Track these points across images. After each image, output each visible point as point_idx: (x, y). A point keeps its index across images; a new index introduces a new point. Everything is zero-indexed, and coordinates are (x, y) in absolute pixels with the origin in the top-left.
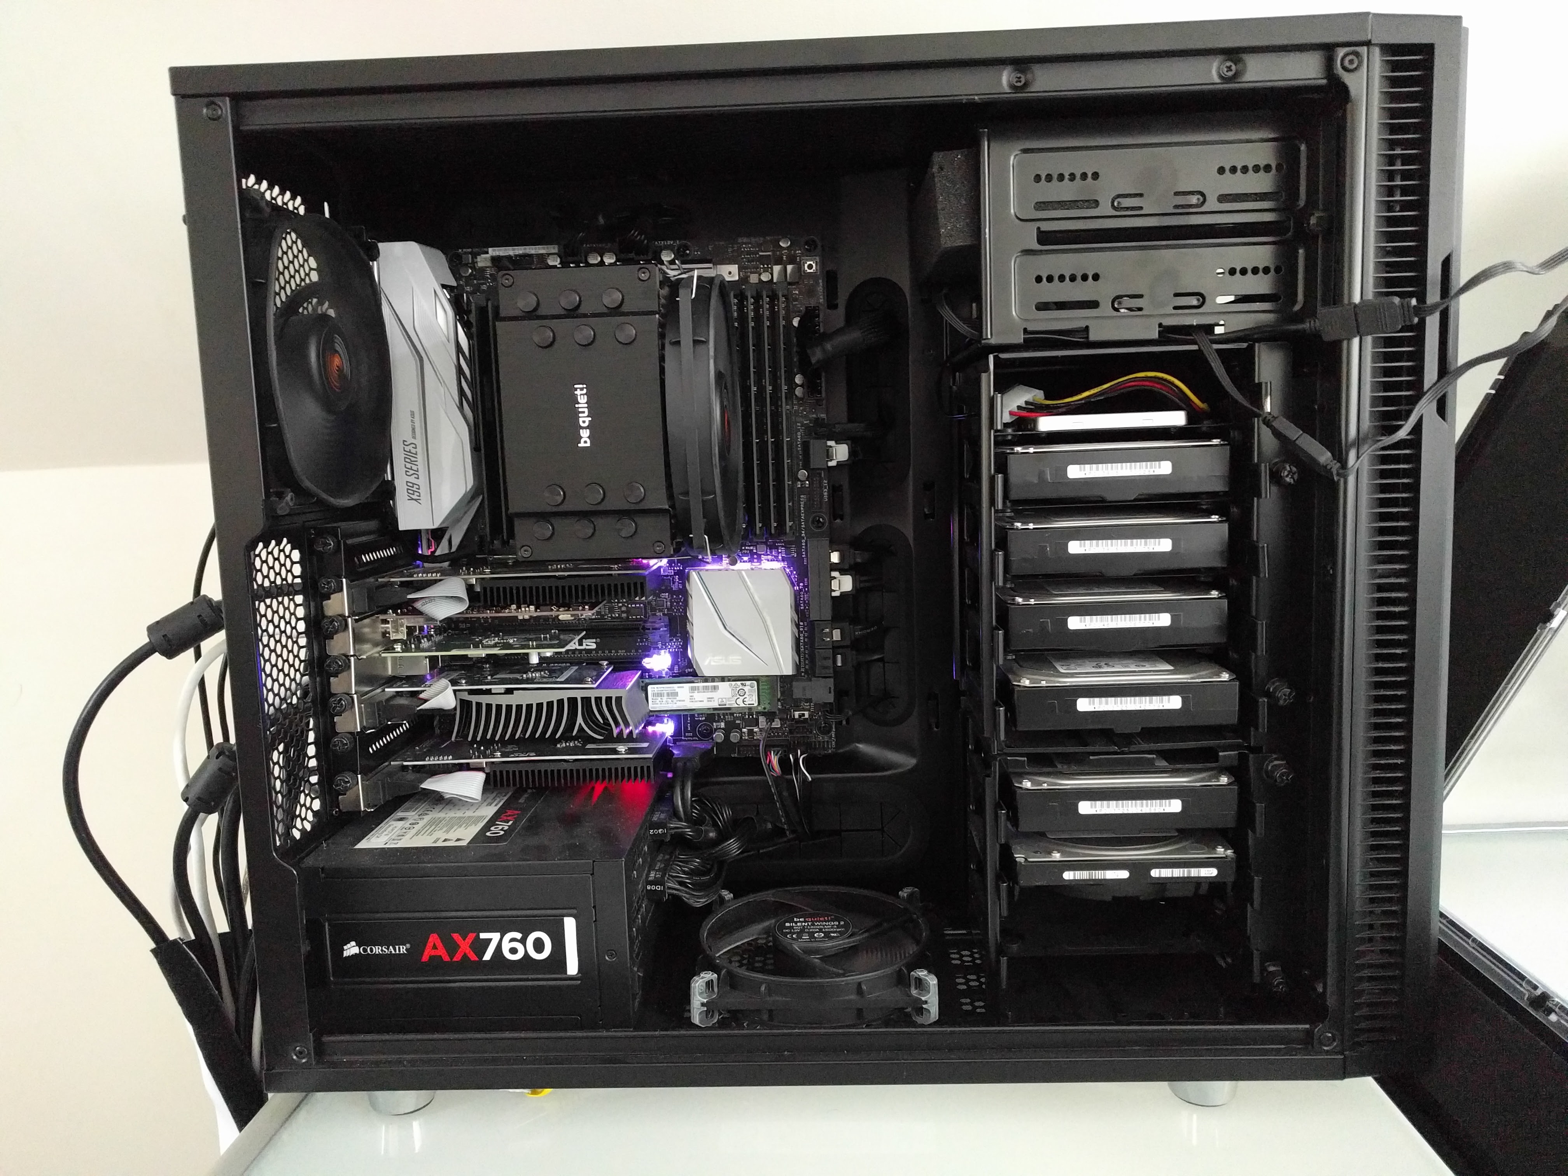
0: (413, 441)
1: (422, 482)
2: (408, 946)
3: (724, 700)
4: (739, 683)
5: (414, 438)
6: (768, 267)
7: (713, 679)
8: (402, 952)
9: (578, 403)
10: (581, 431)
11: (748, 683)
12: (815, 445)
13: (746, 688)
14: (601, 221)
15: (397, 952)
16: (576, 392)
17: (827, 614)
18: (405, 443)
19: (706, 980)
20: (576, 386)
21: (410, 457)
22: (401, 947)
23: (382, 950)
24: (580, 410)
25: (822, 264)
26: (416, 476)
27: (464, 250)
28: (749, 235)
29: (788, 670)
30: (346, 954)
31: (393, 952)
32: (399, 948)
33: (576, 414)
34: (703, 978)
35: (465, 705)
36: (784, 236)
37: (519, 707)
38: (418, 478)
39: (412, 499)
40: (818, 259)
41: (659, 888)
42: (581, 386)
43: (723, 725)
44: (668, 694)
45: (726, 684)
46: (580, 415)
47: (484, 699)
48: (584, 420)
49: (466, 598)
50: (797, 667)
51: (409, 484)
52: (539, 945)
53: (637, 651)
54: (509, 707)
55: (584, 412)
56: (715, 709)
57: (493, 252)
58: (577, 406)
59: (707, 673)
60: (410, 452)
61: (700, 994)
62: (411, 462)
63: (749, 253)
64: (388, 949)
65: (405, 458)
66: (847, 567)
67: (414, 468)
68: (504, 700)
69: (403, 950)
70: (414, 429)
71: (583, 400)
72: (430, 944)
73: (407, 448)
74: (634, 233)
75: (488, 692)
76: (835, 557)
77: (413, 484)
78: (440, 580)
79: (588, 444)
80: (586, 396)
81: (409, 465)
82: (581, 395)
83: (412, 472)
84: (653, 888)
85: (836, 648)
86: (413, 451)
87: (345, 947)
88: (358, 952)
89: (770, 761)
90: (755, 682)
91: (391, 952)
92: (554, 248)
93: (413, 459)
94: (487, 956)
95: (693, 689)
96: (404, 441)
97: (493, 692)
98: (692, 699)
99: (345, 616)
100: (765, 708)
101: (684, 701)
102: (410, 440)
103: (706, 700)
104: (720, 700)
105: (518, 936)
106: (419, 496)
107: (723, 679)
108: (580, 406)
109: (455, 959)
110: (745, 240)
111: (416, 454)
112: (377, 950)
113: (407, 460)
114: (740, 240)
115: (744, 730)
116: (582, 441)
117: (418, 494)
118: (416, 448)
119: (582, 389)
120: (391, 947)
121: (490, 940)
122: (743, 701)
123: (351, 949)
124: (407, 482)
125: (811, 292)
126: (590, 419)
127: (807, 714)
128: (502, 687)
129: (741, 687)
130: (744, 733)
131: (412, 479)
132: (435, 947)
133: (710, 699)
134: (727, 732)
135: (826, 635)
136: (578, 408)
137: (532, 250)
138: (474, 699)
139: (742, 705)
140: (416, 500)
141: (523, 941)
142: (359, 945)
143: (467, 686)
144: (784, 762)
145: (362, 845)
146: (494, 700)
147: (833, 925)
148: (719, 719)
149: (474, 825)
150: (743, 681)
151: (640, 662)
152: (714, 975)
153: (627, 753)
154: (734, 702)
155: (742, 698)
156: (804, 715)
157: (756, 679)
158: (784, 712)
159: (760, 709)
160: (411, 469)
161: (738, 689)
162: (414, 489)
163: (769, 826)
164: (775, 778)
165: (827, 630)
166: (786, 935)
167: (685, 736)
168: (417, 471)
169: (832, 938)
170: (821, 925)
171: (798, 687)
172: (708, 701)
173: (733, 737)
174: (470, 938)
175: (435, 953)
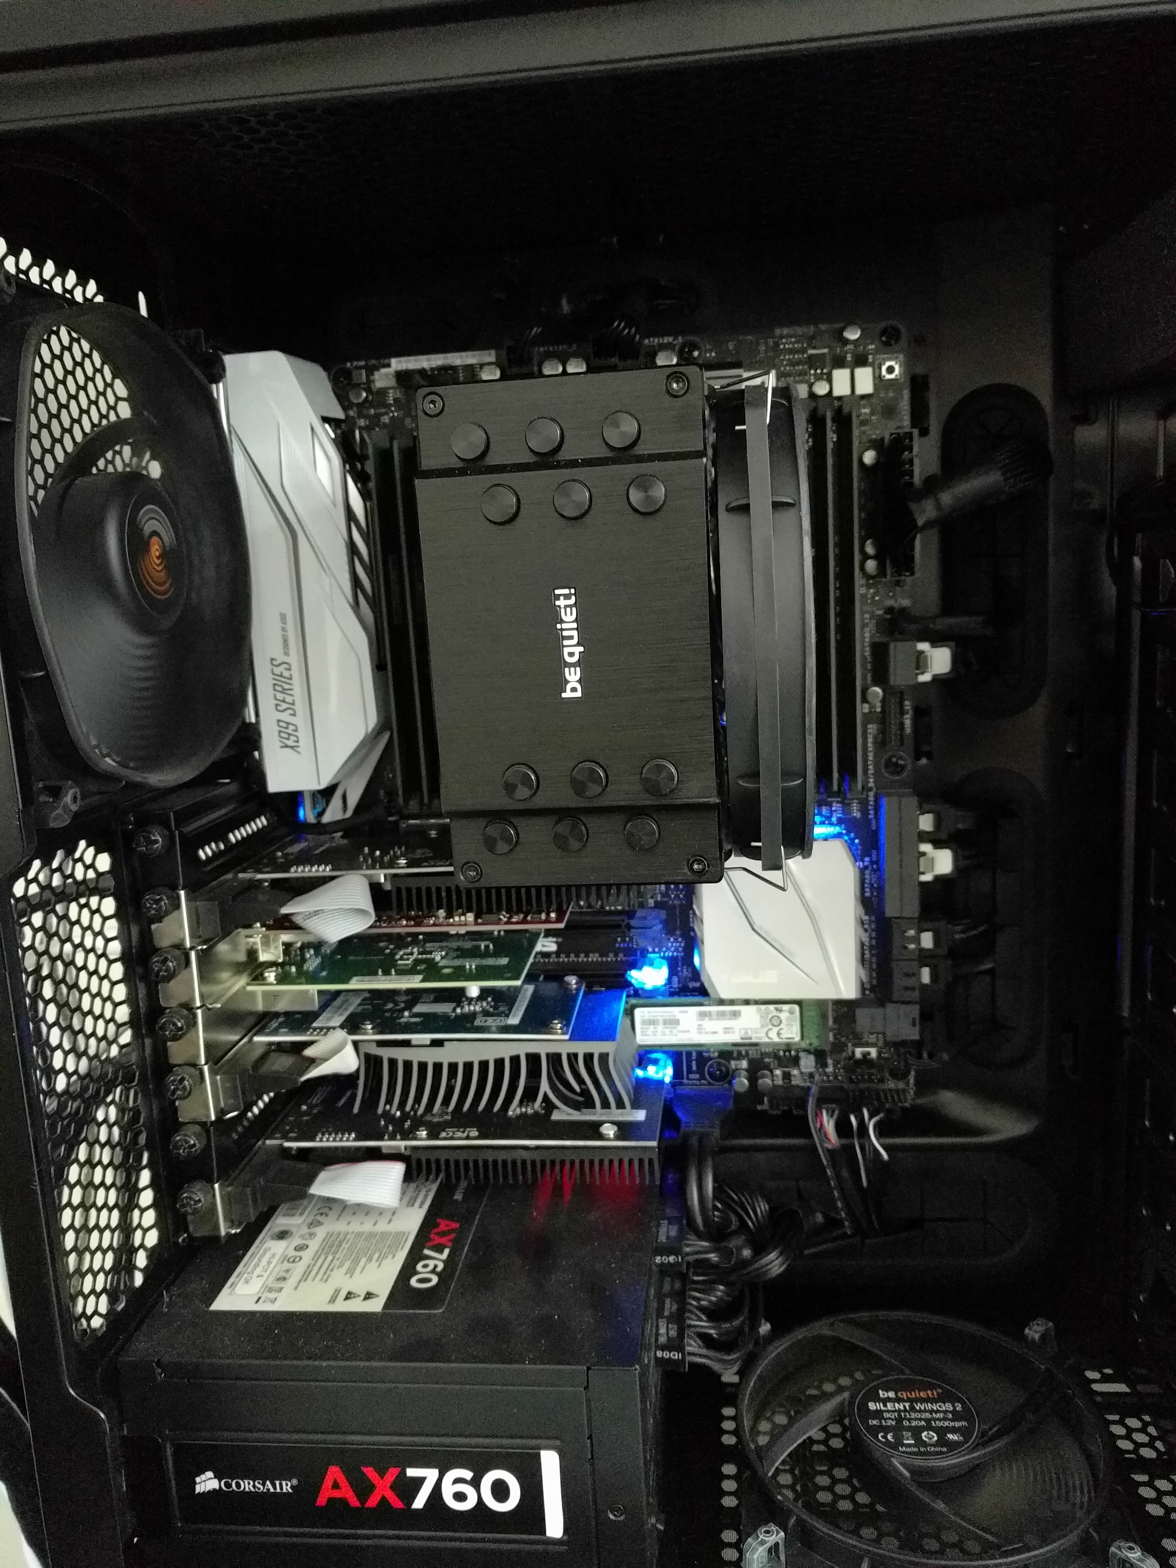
0: (286, 659)
1: (300, 721)
2: (295, 1482)
3: (750, 1033)
4: (772, 1007)
5: (287, 654)
6: (822, 373)
7: (732, 1002)
8: (285, 1490)
9: (562, 621)
10: (567, 670)
11: (786, 1007)
12: (898, 652)
13: (784, 1016)
14: (565, 306)
15: (278, 1490)
16: (557, 603)
17: (913, 909)
18: (275, 663)
19: (768, 1545)
20: (557, 592)
21: (282, 684)
22: (284, 1483)
23: (254, 1486)
24: (565, 633)
25: (907, 366)
26: (292, 712)
27: (355, 363)
28: (792, 323)
29: (848, 990)
30: (199, 1489)
31: (272, 1490)
32: (281, 1485)
33: (558, 640)
34: (763, 1543)
35: (372, 1063)
36: (850, 323)
37: (453, 1067)
38: (294, 715)
39: (287, 746)
40: (901, 357)
41: (675, 1356)
42: (566, 591)
43: (744, 1064)
44: (665, 1022)
45: (752, 1009)
46: (565, 643)
47: (401, 1055)
48: (572, 651)
49: (371, 910)
50: (864, 988)
51: (282, 724)
52: (500, 1490)
53: (616, 955)
54: (438, 1067)
55: (571, 638)
56: (735, 1045)
57: (398, 364)
58: (559, 626)
59: (724, 995)
60: (281, 676)
62: (284, 691)
63: (792, 351)
64: (264, 1485)
65: (274, 685)
66: (943, 836)
67: (289, 699)
68: (431, 1056)
69: (287, 1487)
70: (285, 641)
71: (569, 618)
72: (328, 1482)
73: (277, 670)
74: (619, 325)
75: (407, 1043)
76: (926, 822)
77: (288, 723)
78: (332, 878)
79: (578, 694)
80: (574, 609)
81: (280, 696)
82: (566, 607)
83: (284, 706)
84: (666, 1355)
85: (924, 958)
86: (286, 674)
87: (198, 1480)
88: (217, 1487)
89: (822, 1125)
90: (796, 1008)
91: (268, 1490)
92: (490, 355)
93: (286, 686)
94: (419, 1503)
95: (702, 1015)
96: (272, 659)
97: (413, 1043)
98: (700, 1029)
99: (185, 949)
100: (810, 1044)
101: (688, 1031)
102: (280, 658)
103: (721, 1031)
104: (743, 1032)
105: (468, 1475)
106: (297, 742)
107: (747, 1002)
108: (564, 626)
109: (366, 1506)
110: (785, 331)
111: (291, 679)
112: (247, 1485)
113: (278, 688)
114: (778, 332)
115: (778, 1072)
116: (569, 687)
117: (295, 739)
118: (289, 669)
119: (567, 597)
120: (268, 1482)
122: (778, 1034)
123: (207, 1483)
124: (279, 721)
125: (889, 411)
126: (581, 649)
127: (873, 1052)
128: (427, 1037)
129: (775, 1013)
130: (777, 1076)
131: (286, 717)
132: (336, 1486)
133: (727, 1030)
134: (753, 1074)
135: (910, 940)
136: (562, 630)
137: (457, 359)
138: (386, 1053)
139: (776, 1039)
140: (292, 747)
141: (476, 1483)
142: (218, 1476)
143: (374, 1034)
144: (843, 1128)
145: (224, 1302)
146: (415, 1056)
147: (946, 1412)
148: (740, 1057)
149: (390, 1257)
150: (779, 1006)
151: (623, 975)
152: (778, 1533)
153: (618, 1138)
154: (763, 1035)
155: (776, 1029)
156: (869, 1053)
157: (799, 1003)
158: (838, 1047)
159: (804, 1045)
160: (284, 701)
161: (770, 1016)
162: (289, 731)
163: (819, 1218)
164: (831, 1153)
165: (912, 932)
166: (874, 1431)
167: (688, 1079)
168: (293, 704)
169: (952, 1446)
170: (925, 1411)
171: (863, 1016)
172: (725, 1033)
173: (760, 1081)
174: (391, 1474)
175: (336, 1494)
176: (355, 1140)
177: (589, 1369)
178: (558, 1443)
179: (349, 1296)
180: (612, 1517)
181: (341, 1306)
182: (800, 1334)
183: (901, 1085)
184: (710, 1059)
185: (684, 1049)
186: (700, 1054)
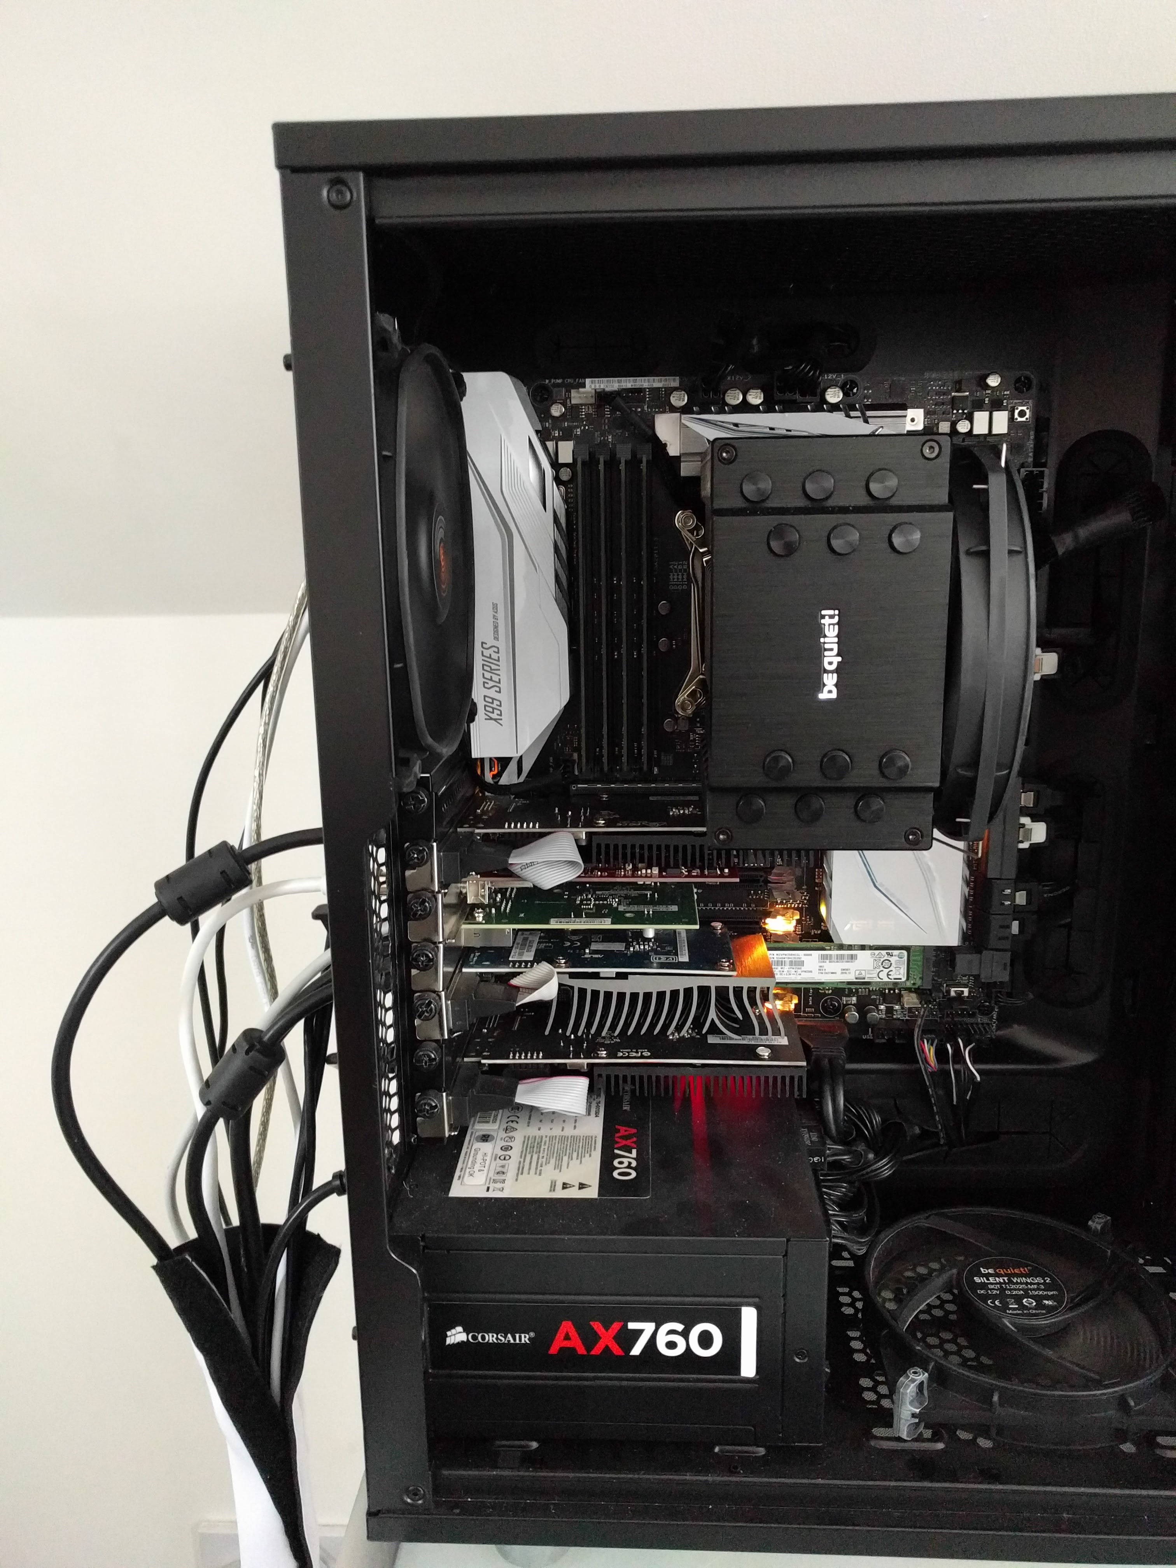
0: (495, 643)
1: (505, 697)
2: (532, 1334)
3: (863, 972)
4: (884, 952)
5: (496, 638)
6: (963, 413)
7: (850, 947)
8: (523, 1342)
9: (825, 636)
10: (825, 675)
11: (896, 952)
13: (893, 960)
15: (518, 1341)
16: (823, 621)
17: (1011, 872)
18: (485, 646)
19: (918, 1382)
20: (824, 612)
21: (491, 665)
22: (523, 1335)
23: (497, 1339)
24: (827, 646)
25: (1036, 411)
26: (498, 689)
27: (554, 381)
28: (939, 368)
29: (952, 939)
30: (449, 1341)
31: (512, 1341)
32: (520, 1337)
33: (819, 652)
34: (913, 1381)
35: (564, 991)
36: (992, 371)
37: (634, 996)
38: (500, 692)
39: (491, 719)
40: (1032, 403)
42: (831, 612)
43: (854, 1000)
44: (791, 963)
45: (868, 953)
46: (826, 653)
47: (590, 985)
48: (831, 660)
49: (581, 862)
50: (965, 937)
51: (487, 699)
52: (706, 1340)
53: (749, 906)
54: (621, 996)
55: (832, 650)
56: (849, 983)
57: (592, 385)
58: (822, 640)
59: (846, 942)
60: (490, 657)
61: (911, 1403)
62: (491, 671)
64: (505, 1338)
65: (483, 665)
66: (1041, 811)
67: (495, 678)
68: (616, 987)
69: (525, 1339)
70: (496, 627)
71: (831, 632)
72: (561, 1334)
73: (486, 653)
75: (596, 976)
76: (1027, 799)
77: (493, 699)
79: (834, 695)
80: (836, 627)
81: (488, 675)
82: (830, 624)
83: (491, 684)
85: (1017, 912)
86: (494, 656)
87: (449, 1333)
88: (465, 1340)
89: (924, 1052)
90: (905, 953)
91: (509, 1341)
93: (493, 667)
94: (636, 1350)
95: (824, 958)
96: (482, 643)
97: (602, 975)
98: (821, 970)
99: (433, 892)
100: (914, 984)
101: (811, 972)
102: (490, 642)
103: (838, 972)
104: (857, 972)
105: (679, 1327)
106: (501, 715)
107: (863, 948)
108: (827, 640)
109: (593, 1353)
110: (934, 375)
111: (498, 660)
112: (491, 1338)
113: (486, 668)
114: (927, 375)
115: (882, 1007)
116: (826, 689)
117: (499, 712)
118: (498, 652)
119: (832, 617)
120: (509, 1335)
121: (640, 1332)
122: (888, 975)
123: (457, 1336)
124: (485, 696)
126: (839, 659)
127: (966, 992)
128: (612, 971)
129: (886, 957)
130: (881, 1010)
131: (492, 693)
132: (567, 1337)
133: (844, 971)
134: (861, 1008)
135: (1007, 897)
136: (825, 643)
137: (644, 382)
138: (577, 984)
139: (886, 979)
140: (495, 720)
141: (685, 1334)
142: (467, 1331)
143: (566, 967)
144: (941, 1054)
145: (457, 1190)
146: (601, 986)
147: (1038, 1284)
148: (851, 993)
149: (587, 1155)
150: (890, 951)
151: (758, 923)
152: (924, 1374)
153: (771, 1059)
154: (876, 975)
155: (886, 971)
156: (963, 992)
157: (907, 948)
158: (937, 987)
159: (909, 984)
160: (491, 679)
161: (882, 960)
162: (494, 706)
163: (917, 1130)
164: (932, 1074)
165: (1008, 891)
166: (985, 1298)
167: (804, 1012)
168: (499, 682)
169: (1049, 1309)
170: (1021, 1283)
171: (961, 961)
172: (842, 973)
173: (869, 1015)
174: (616, 1326)
175: (567, 1344)
176: (543, 1058)
177: (788, 1241)
178: (757, 1300)
179: (565, 1186)
180: (797, 1360)
181: (560, 1194)
182: (905, 1225)
183: (985, 1020)
184: (825, 995)
185: (803, 986)
186: (816, 990)
